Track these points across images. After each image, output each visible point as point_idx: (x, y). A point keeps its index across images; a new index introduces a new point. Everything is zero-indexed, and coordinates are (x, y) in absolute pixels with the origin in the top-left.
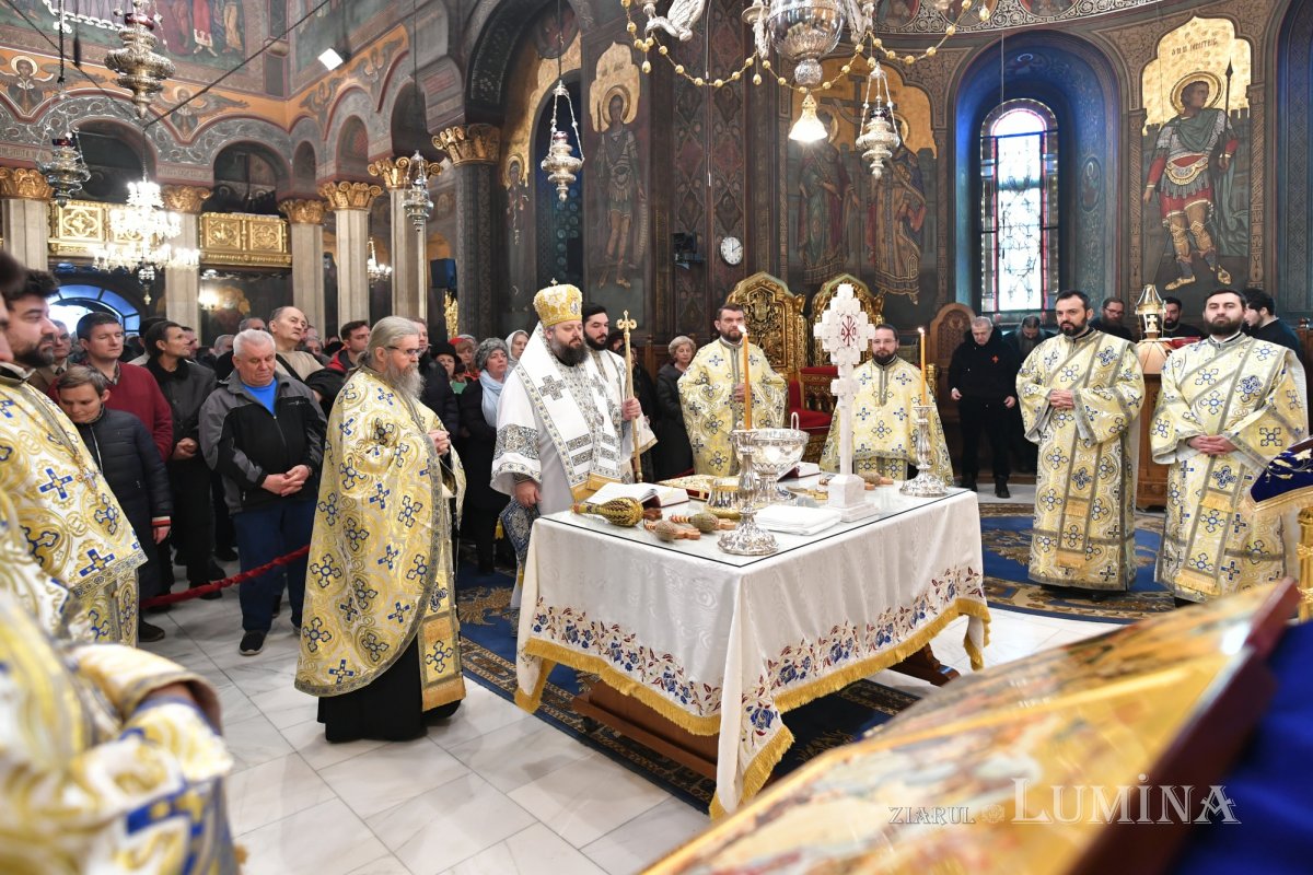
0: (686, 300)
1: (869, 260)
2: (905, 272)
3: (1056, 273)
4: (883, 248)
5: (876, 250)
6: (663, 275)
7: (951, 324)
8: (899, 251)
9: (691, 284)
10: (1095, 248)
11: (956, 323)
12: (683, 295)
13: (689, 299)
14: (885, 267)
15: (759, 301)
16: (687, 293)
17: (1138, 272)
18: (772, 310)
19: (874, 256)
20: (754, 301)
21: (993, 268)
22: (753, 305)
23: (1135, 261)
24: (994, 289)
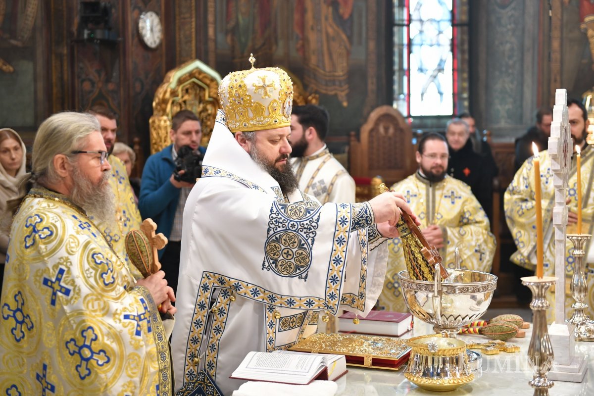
0: (90, 92)
1: (298, 50)
2: (334, 66)
3: (466, 75)
4: (312, 37)
5: (305, 40)
6: (60, 57)
7: (381, 130)
8: (328, 41)
9: (98, 72)
10: (512, 49)
11: (386, 129)
12: (87, 86)
13: (96, 91)
14: (313, 60)
15: (192, 96)
16: (93, 83)
17: (558, 78)
18: (205, 110)
19: (303, 46)
20: (186, 97)
21: (405, 66)
22: (185, 102)
23: (555, 66)
24: (405, 91)
